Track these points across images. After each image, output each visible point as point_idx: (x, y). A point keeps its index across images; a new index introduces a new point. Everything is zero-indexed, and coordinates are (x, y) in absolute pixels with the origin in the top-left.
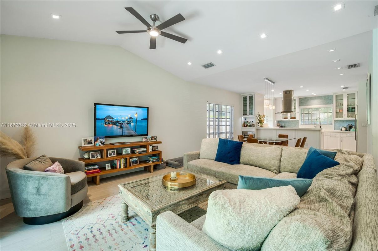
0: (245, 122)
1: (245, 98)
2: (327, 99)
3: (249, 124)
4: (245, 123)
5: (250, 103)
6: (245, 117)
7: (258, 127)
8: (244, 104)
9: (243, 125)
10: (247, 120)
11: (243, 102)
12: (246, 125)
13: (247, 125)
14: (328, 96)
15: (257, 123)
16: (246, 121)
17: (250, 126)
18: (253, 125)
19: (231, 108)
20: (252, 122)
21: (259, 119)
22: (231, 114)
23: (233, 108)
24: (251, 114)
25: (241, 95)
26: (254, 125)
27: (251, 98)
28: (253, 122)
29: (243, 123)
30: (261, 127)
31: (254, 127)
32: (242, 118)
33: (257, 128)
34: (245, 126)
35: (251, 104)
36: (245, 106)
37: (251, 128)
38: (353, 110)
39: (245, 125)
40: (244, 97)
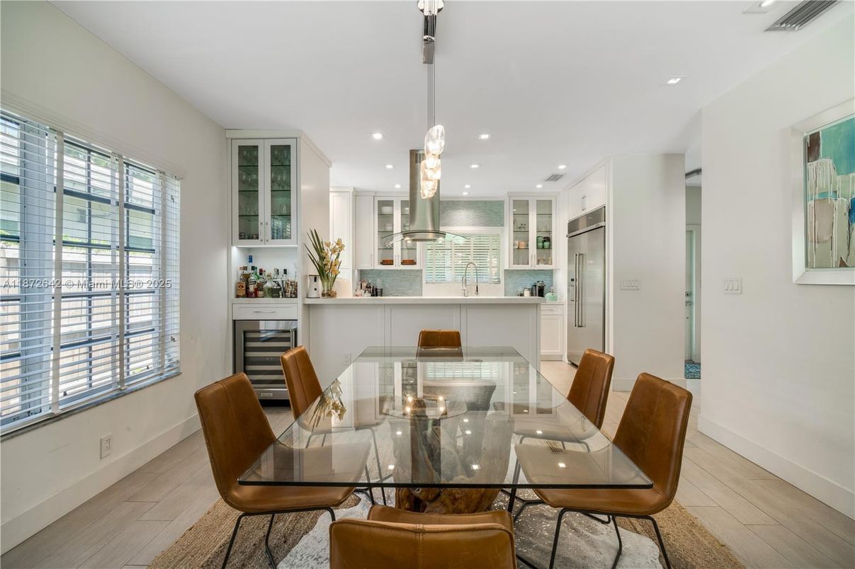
0: (250, 271)
1: (248, 157)
2: (489, 211)
3: (269, 285)
4: (246, 278)
5: (273, 182)
6: (249, 249)
7: (314, 294)
8: (241, 181)
9: (239, 286)
10: (259, 264)
11: (240, 176)
12: (252, 288)
13: (259, 287)
14: (490, 202)
15: (306, 277)
16: (253, 268)
17: (274, 293)
18: (290, 289)
19: (164, 187)
20: (281, 271)
21: (317, 258)
22: (164, 222)
23: (175, 188)
24: (278, 234)
25: (230, 134)
26: (295, 285)
27: (281, 156)
28: (285, 271)
29: (235, 277)
30: (329, 295)
31: (295, 295)
32: (234, 250)
33: (308, 301)
34: (248, 295)
35: (282, 188)
36: (248, 192)
37: (281, 300)
38: (546, 244)
39: (247, 288)
40: (241, 148)
